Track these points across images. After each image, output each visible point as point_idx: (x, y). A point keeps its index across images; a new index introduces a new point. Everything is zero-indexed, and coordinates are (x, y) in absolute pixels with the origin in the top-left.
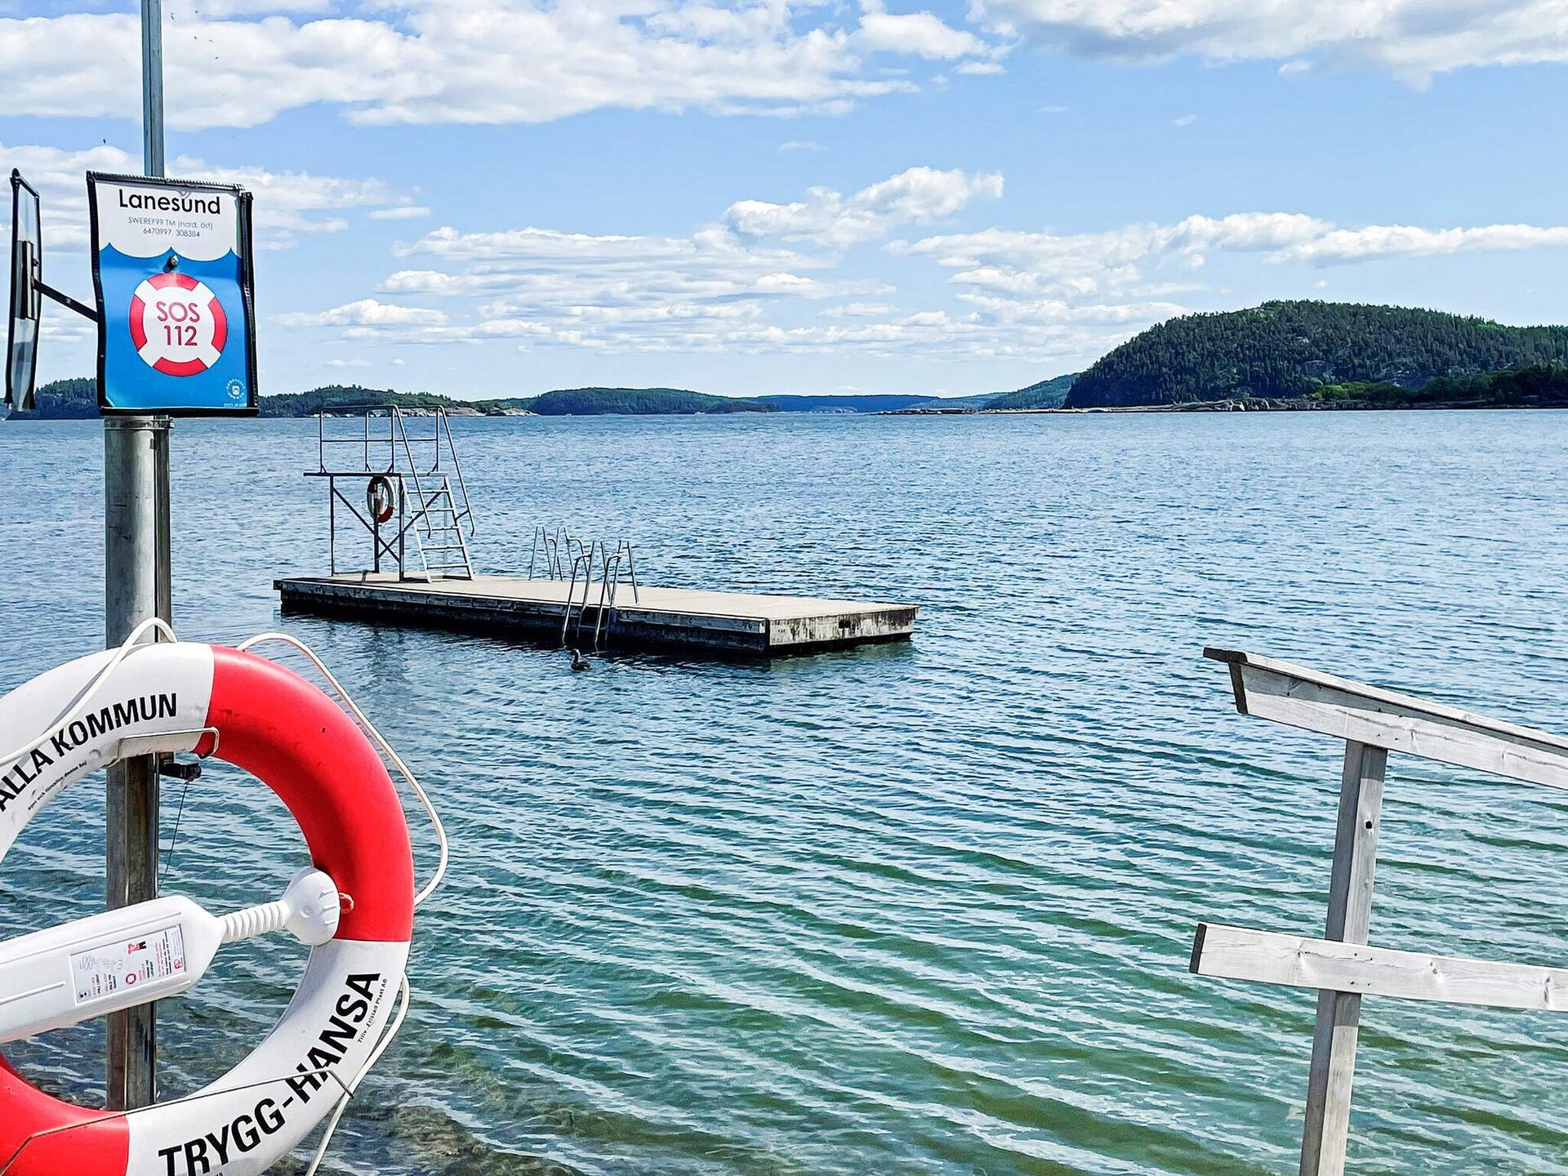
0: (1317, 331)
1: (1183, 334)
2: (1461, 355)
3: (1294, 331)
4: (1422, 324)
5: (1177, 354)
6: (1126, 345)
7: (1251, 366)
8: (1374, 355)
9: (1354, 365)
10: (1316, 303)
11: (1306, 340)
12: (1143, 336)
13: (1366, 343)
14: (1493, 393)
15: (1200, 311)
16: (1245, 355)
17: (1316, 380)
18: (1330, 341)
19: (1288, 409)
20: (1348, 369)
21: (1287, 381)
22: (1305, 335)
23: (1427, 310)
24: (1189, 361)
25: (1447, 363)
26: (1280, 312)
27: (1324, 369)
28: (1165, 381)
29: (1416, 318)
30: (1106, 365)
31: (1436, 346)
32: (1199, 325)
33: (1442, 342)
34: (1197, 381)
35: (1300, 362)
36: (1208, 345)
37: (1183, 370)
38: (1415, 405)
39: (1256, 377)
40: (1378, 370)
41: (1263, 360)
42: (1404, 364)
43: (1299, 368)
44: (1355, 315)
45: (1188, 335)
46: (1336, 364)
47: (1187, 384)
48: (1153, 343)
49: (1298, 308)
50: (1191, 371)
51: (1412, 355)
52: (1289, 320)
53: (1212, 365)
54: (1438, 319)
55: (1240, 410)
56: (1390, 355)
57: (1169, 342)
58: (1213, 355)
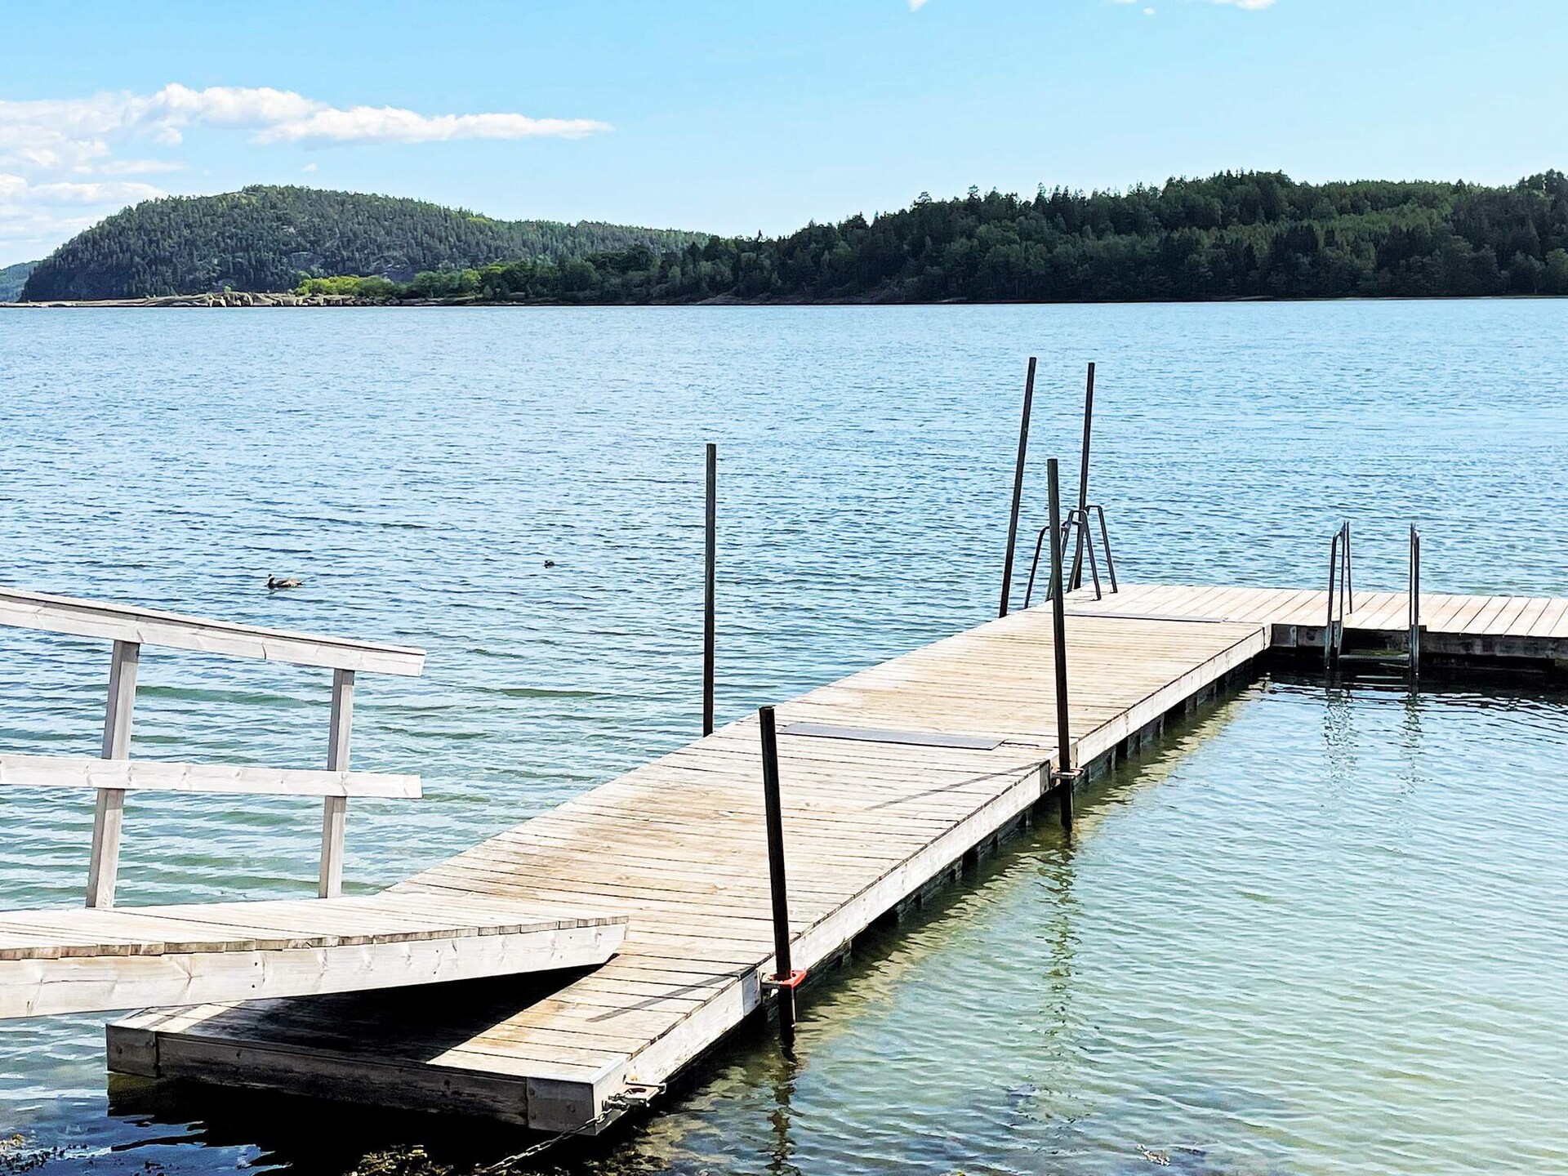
0: (303, 219)
1: (156, 220)
2: (451, 249)
3: (279, 219)
4: (412, 216)
5: (151, 241)
6: (92, 230)
7: (234, 258)
8: (365, 247)
9: (342, 258)
10: (301, 190)
11: (292, 230)
12: (111, 221)
13: (355, 234)
14: (481, 289)
15: (176, 195)
16: (226, 244)
17: (303, 273)
18: (317, 231)
19: (273, 305)
20: (337, 262)
21: (272, 274)
22: (290, 223)
23: (416, 200)
24: (164, 250)
25: (437, 258)
26: (263, 198)
27: (312, 261)
28: (138, 272)
29: (405, 210)
30: (69, 253)
31: (426, 238)
32: (175, 209)
33: (432, 236)
34: (174, 272)
35: (286, 253)
36: (186, 232)
37: (157, 260)
38: (406, 301)
39: (239, 270)
40: (368, 264)
41: (246, 250)
42: (394, 258)
43: (285, 260)
44: (343, 204)
45: (162, 220)
46: (325, 257)
47: (163, 275)
48: (124, 228)
49: (283, 194)
50: (167, 261)
51: (402, 247)
52: (274, 206)
53: (191, 254)
54: (428, 210)
55: (221, 305)
56: (379, 247)
57: (140, 228)
58: (191, 243)
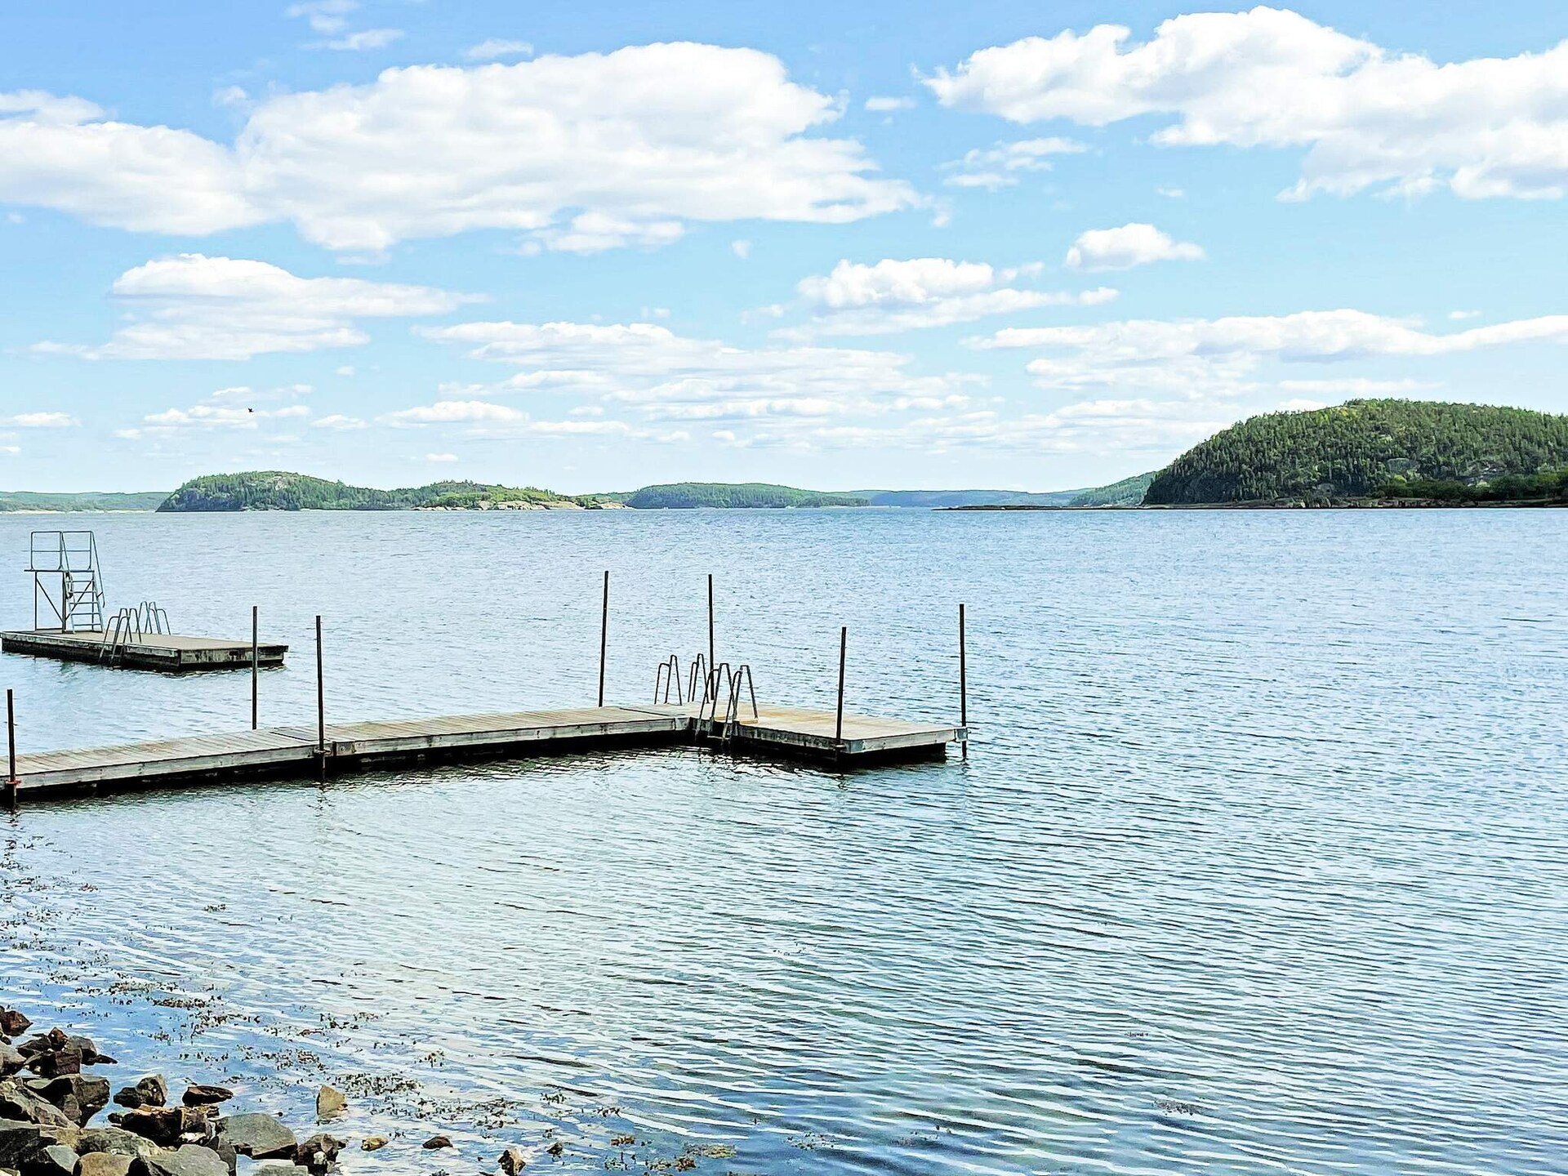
0: (1400, 429)
1: (1263, 432)
2: (1551, 452)
3: (1377, 429)
4: (1510, 423)
5: (1257, 451)
6: (1206, 443)
7: (1333, 463)
8: (1460, 453)
9: (1438, 462)
10: (1400, 402)
11: (1389, 438)
12: (1224, 435)
13: (1451, 440)
15: (1282, 410)
16: (1326, 452)
17: (1400, 477)
18: (1414, 438)
20: (1434, 467)
21: (1369, 479)
22: (1387, 432)
23: (1515, 408)
24: (1270, 459)
25: (1536, 461)
26: (1363, 410)
27: (1408, 467)
28: (1246, 478)
29: (1504, 416)
30: (1186, 462)
31: (1525, 443)
32: (1280, 423)
33: (1530, 440)
34: (1278, 478)
35: (1383, 460)
36: (1289, 442)
37: (1263, 468)
39: (1338, 475)
40: (1464, 468)
41: (1345, 457)
42: (1490, 462)
43: (1382, 465)
44: (1440, 413)
45: (1268, 433)
46: (1420, 462)
47: (1268, 481)
48: (1234, 441)
49: (1382, 406)
50: (1271, 468)
51: (1499, 452)
52: (1372, 418)
53: (1293, 462)
54: (1527, 416)
56: (1476, 453)
57: (1249, 439)
58: (1294, 452)
